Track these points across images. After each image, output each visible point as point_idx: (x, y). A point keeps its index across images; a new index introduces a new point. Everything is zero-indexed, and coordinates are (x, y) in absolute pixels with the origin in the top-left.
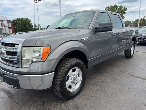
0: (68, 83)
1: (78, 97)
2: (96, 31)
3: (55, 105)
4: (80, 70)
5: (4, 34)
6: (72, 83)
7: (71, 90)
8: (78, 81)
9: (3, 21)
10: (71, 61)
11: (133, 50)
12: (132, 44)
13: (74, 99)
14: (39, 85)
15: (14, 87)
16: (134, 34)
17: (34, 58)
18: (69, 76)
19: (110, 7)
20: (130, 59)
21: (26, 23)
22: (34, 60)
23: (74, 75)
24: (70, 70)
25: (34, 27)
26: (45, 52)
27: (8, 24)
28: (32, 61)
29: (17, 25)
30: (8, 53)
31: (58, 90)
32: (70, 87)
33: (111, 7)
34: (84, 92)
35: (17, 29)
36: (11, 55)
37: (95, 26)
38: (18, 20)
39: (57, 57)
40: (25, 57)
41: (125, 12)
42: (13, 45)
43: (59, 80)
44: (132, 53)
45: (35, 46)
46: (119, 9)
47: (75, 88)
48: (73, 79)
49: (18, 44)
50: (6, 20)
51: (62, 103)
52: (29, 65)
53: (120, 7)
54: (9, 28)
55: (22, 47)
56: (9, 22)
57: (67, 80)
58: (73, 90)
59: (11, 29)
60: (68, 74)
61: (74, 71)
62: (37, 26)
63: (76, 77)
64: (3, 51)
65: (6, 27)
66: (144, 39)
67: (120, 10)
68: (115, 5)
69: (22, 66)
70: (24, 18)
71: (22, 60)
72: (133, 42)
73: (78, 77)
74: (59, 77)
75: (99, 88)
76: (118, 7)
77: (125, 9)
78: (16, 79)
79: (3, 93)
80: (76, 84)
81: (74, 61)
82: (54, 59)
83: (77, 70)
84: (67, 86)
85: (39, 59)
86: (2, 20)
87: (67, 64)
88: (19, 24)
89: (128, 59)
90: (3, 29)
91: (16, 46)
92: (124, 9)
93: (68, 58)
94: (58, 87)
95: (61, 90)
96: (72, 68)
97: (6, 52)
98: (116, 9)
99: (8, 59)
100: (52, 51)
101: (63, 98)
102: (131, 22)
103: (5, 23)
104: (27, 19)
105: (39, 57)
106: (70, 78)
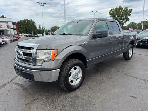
0: (70, 78)
1: (78, 90)
2: (94, 37)
3: (60, 95)
4: (80, 68)
5: (9, 35)
6: (74, 78)
7: (73, 84)
8: (78, 77)
9: (9, 23)
10: (73, 61)
11: (131, 53)
12: (130, 47)
13: (75, 91)
14: (48, 79)
15: (29, 80)
16: (132, 38)
17: (45, 58)
18: (71, 73)
19: (114, 9)
20: (128, 61)
21: (30, 24)
22: (46, 59)
23: (75, 72)
24: (72, 68)
25: (38, 29)
26: (53, 53)
27: (13, 26)
28: (44, 60)
29: (21, 26)
30: (25, 54)
31: (63, 82)
32: (72, 82)
33: (116, 8)
34: (83, 87)
35: (22, 30)
36: (27, 56)
37: (93, 33)
38: (22, 21)
39: (62, 58)
40: (38, 57)
41: (131, 14)
42: (29, 48)
43: (63, 75)
44: (130, 56)
45: (46, 50)
46: (124, 10)
47: (76, 83)
48: (74, 75)
49: (33, 48)
50: (12, 22)
51: (66, 94)
52: (42, 63)
53: (125, 9)
54: (14, 29)
55: (37, 50)
56: (14, 23)
57: (70, 76)
58: (75, 84)
59: (16, 31)
60: (71, 71)
61: (75, 69)
62: (41, 27)
63: (77, 74)
64: (21, 53)
65: (11, 28)
66: (145, 42)
67: (126, 11)
68: (120, 7)
69: (36, 64)
70: (29, 20)
71: (36, 59)
72: (131, 45)
73: (79, 75)
74: (64, 73)
75: (96, 84)
76: (123, 8)
77: (131, 11)
78: (31, 73)
79: (18, 86)
80: (77, 80)
81: (76, 61)
82: (60, 59)
83: (78, 68)
84: (70, 81)
85: (49, 59)
86: (7, 22)
87: (70, 63)
88: (24, 25)
89: (126, 61)
90: (9, 30)
91: (32, 49)
92: (129, 11)
93: (71, 59)
94: (63, 80)
95: (65, 83)
96: (74, 66)
97: (23, 53)
98: (121, 11)
99: (23, 58)
100: (58, 53)
101: (66, 90)
102: (136, 24)
103: (11, 24)
104: (32, 20)
105: (49, 57)
106: (72, 75)
